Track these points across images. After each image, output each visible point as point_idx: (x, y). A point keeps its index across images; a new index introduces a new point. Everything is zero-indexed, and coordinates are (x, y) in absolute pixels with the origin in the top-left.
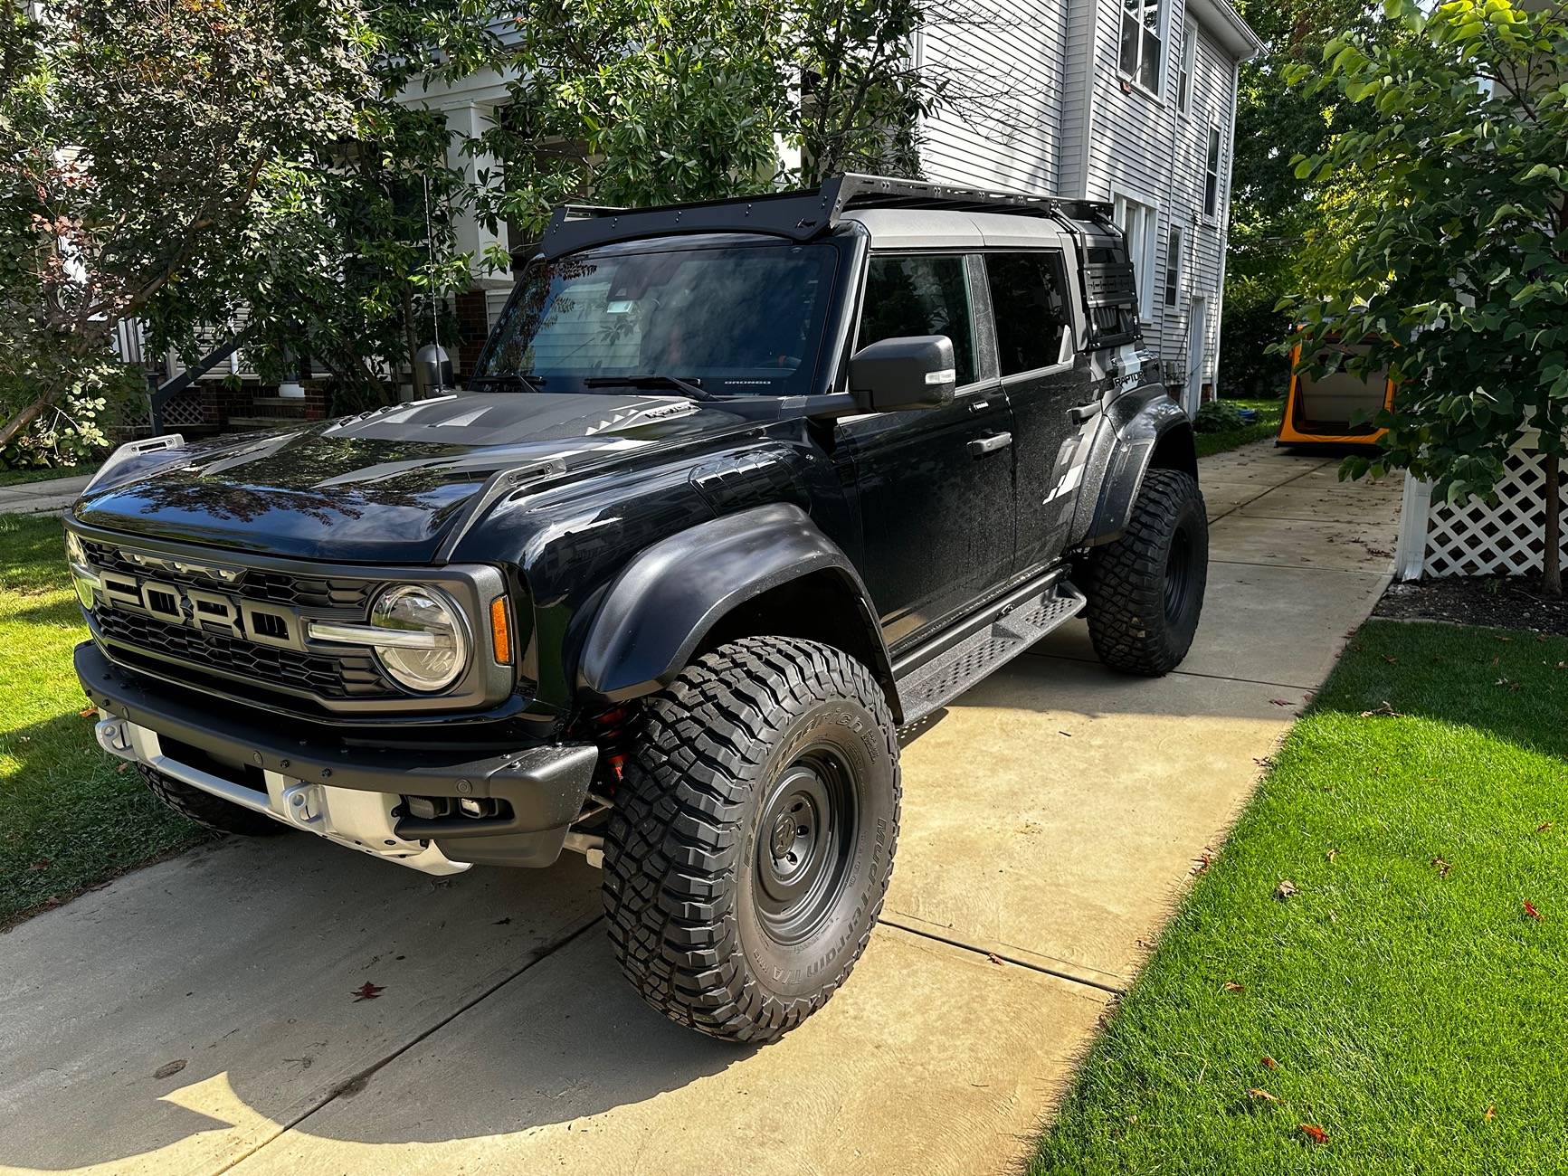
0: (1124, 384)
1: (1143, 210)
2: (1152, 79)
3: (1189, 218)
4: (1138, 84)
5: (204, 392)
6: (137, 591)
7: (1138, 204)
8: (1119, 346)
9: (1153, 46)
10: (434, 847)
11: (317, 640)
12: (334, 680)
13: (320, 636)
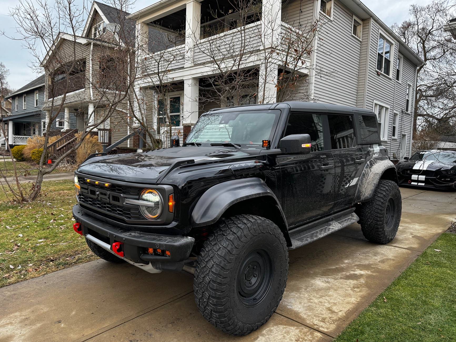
0: (374, 155)
1: (384, 109)
2: (387, 71)
3: (401, 111)
4: (383, 73)
5: (118, 150)
6: (87, 189)
7: (383, 107)
8: (373, 144)
9: (388, 62)
10: (150, 264)
11: (126, 203)
12: (129, 214)
13: (127, 202)
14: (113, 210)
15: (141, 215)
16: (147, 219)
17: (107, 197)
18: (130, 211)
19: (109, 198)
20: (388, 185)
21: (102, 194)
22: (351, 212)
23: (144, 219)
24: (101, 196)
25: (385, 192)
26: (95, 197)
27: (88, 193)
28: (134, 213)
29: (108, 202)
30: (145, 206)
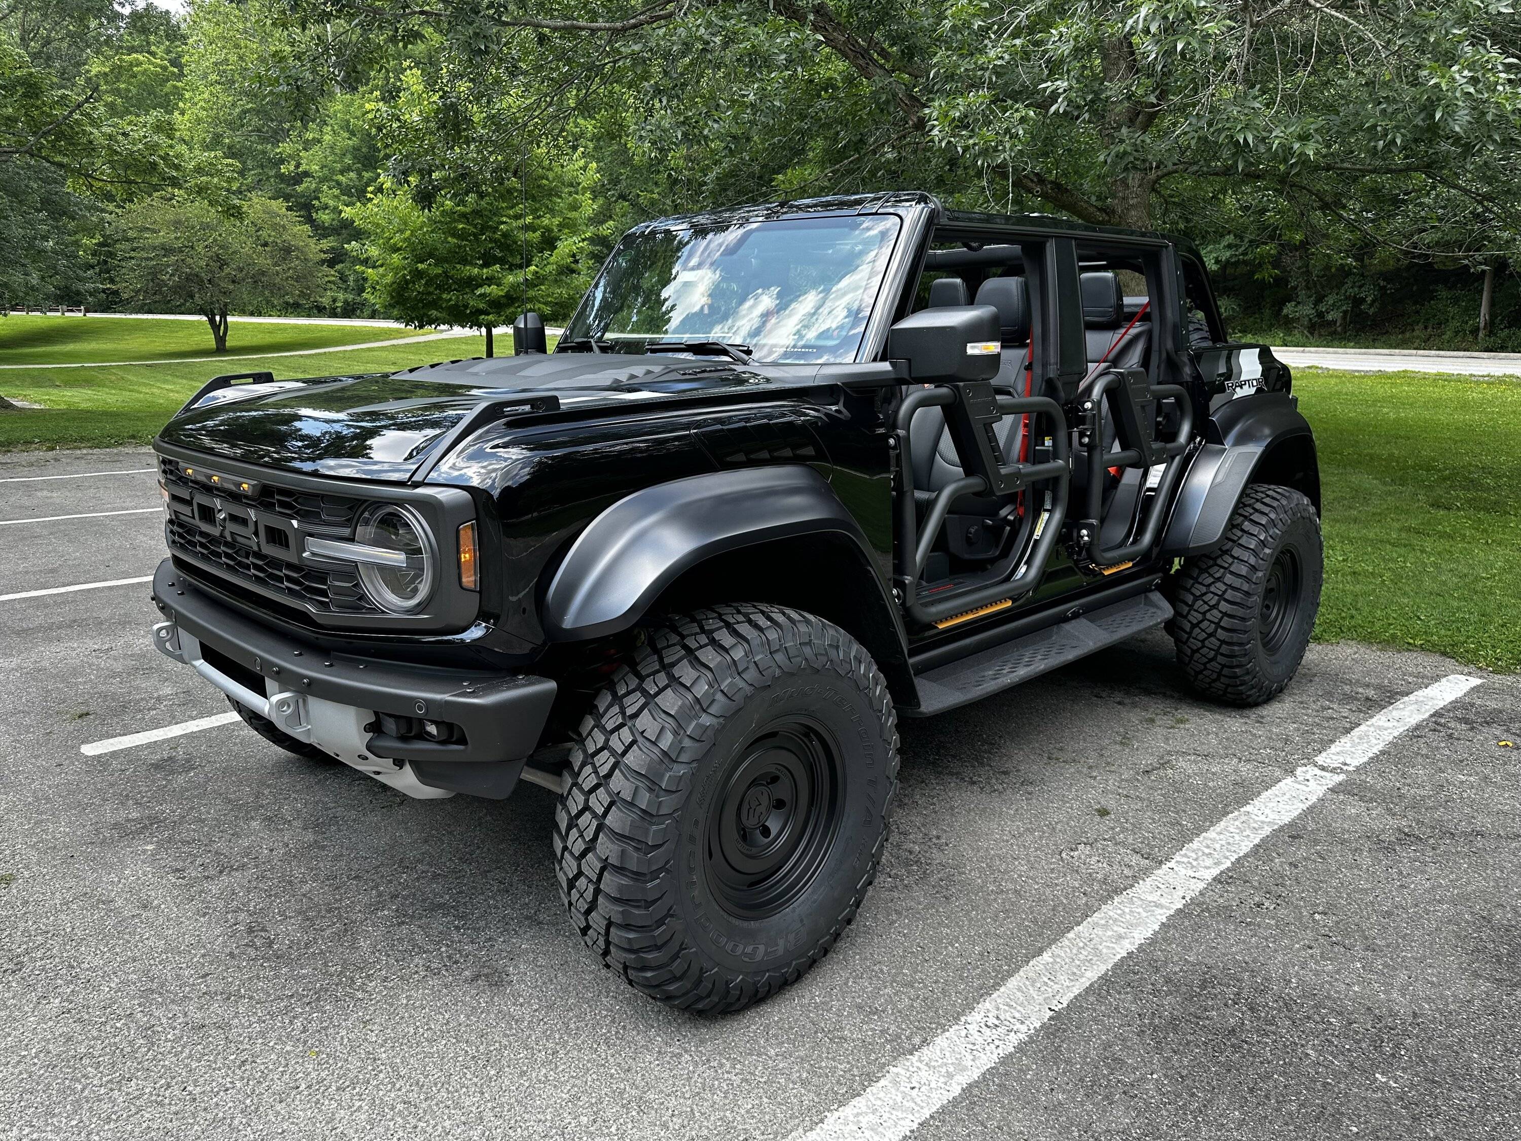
10: (408, 768)
11: (314, 554)
12: (324, 593)
13: (315, 550)
14: (271, 576)
15: (363, 597)
16: (383, 612)
17: (248, 531)
18: (325, 583)
19: (256, 534)
20: (1275, 504)
21: (233, 518)
22: (1145, 590)
23: (374, 610)
24: (231, 527)
25: (1267, 531)
26: (215, 531)
27: (193, 517)
28: (339, 591)
29: (256, 548)
30: (378, 565)
